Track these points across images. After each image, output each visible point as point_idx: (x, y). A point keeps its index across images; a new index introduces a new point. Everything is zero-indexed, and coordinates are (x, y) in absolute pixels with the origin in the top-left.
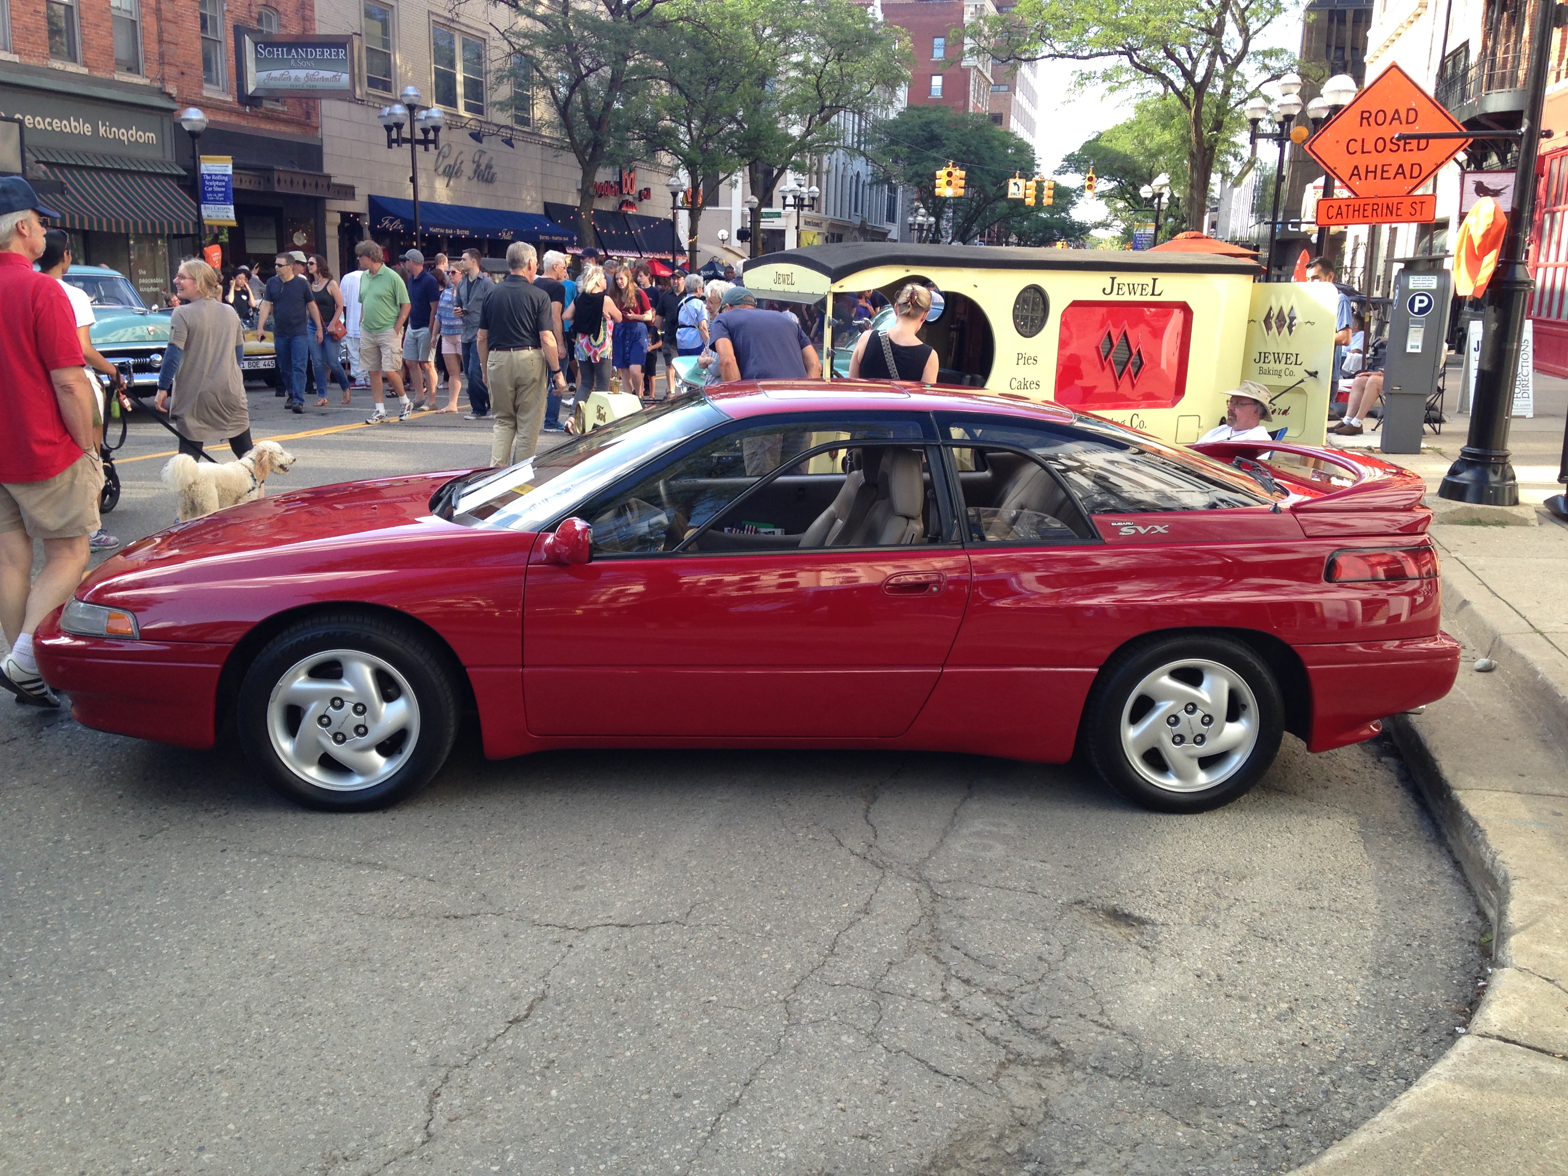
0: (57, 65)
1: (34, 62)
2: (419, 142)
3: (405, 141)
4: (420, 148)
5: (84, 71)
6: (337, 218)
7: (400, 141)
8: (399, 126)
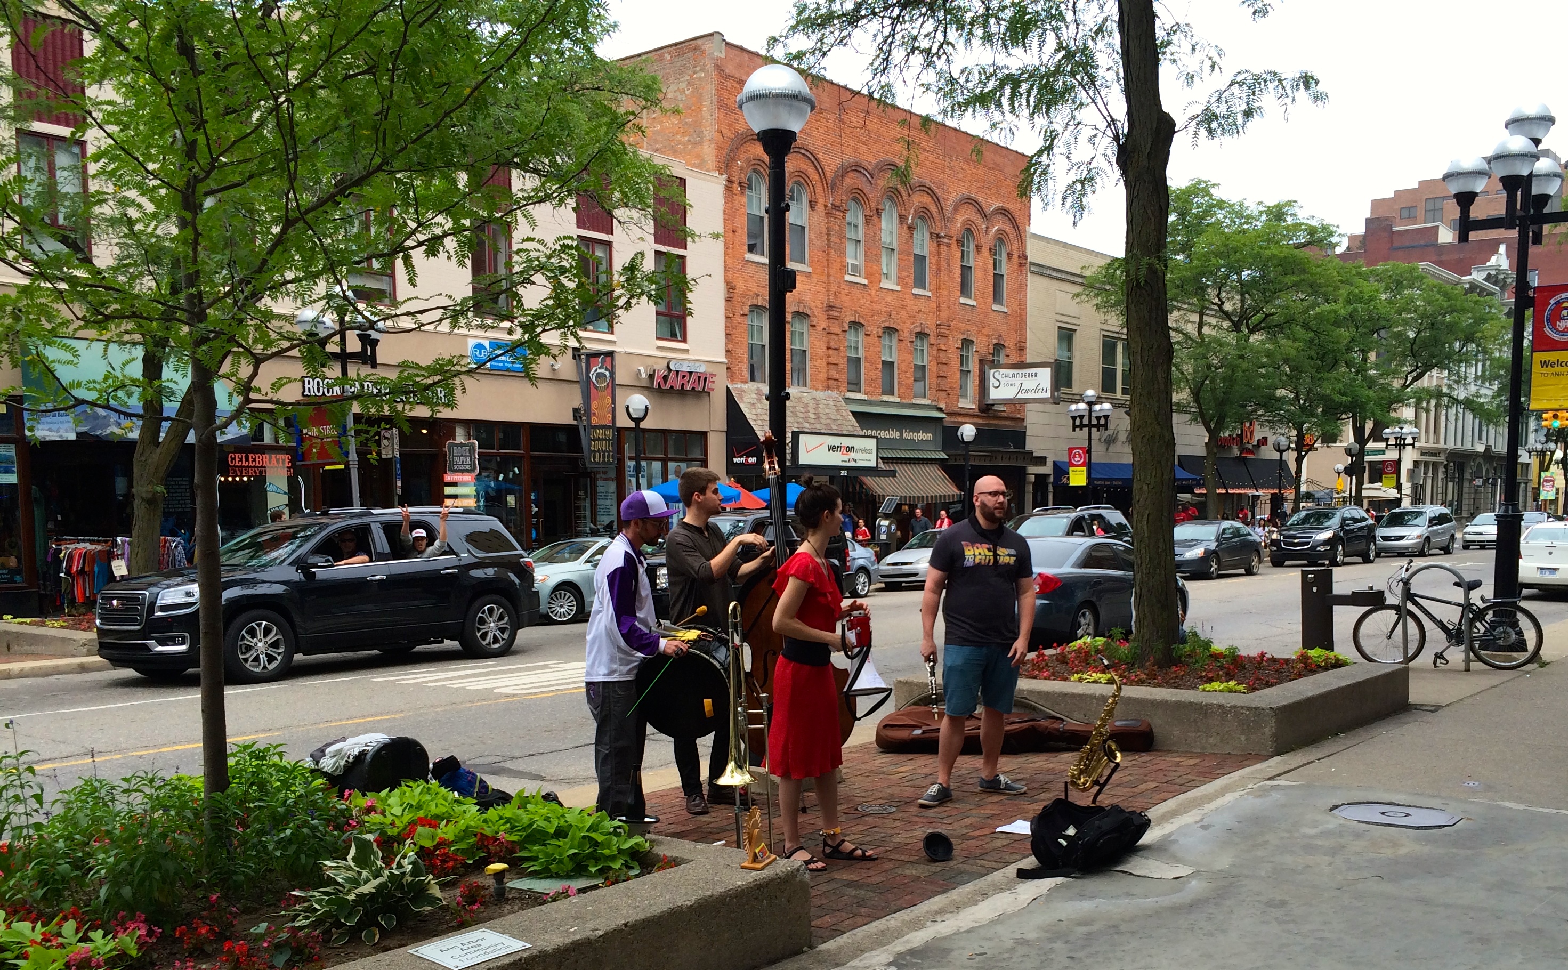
0: (886, 398)
1: (873, 398)
2: (1094, 426)
3: (1086, 426)
4: (1094, 430)
5: (898, 400)
6: (1032, 478)
7: (1081, 426)
8: (1082, 417)
